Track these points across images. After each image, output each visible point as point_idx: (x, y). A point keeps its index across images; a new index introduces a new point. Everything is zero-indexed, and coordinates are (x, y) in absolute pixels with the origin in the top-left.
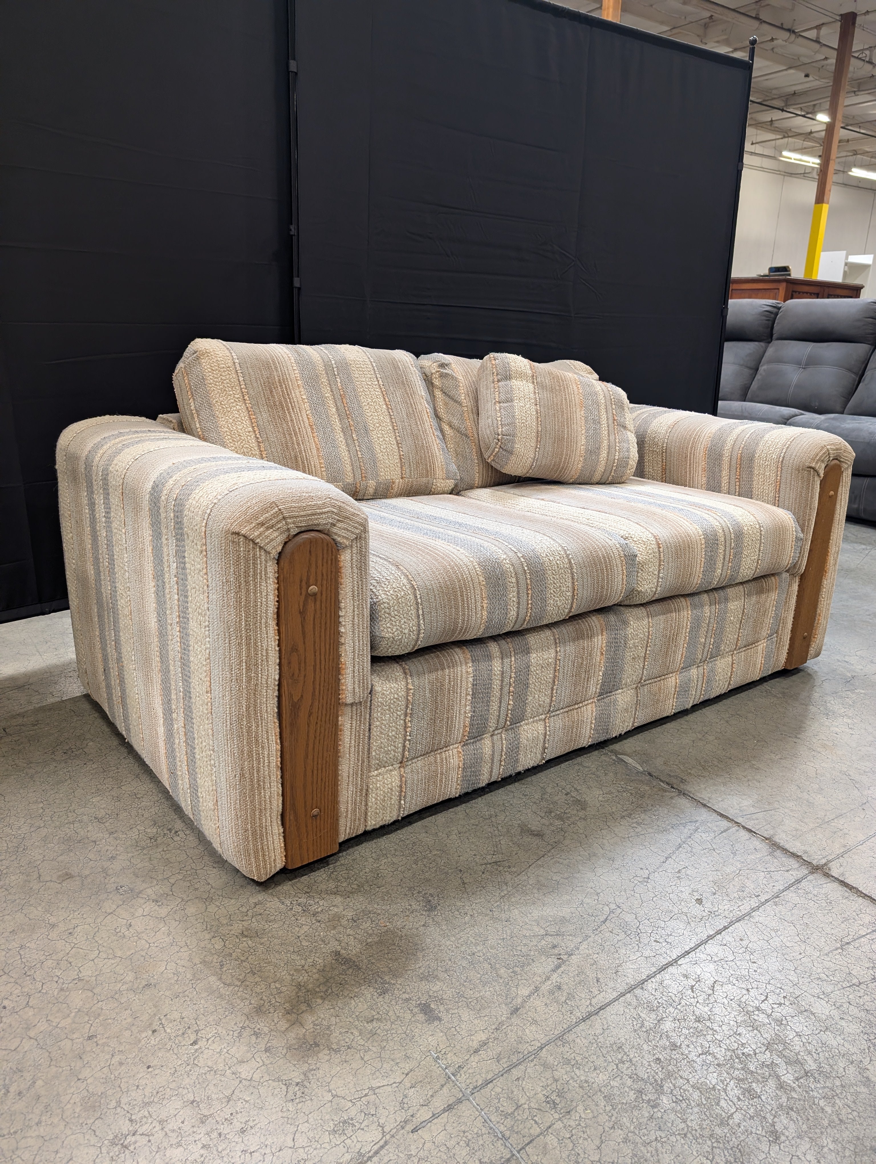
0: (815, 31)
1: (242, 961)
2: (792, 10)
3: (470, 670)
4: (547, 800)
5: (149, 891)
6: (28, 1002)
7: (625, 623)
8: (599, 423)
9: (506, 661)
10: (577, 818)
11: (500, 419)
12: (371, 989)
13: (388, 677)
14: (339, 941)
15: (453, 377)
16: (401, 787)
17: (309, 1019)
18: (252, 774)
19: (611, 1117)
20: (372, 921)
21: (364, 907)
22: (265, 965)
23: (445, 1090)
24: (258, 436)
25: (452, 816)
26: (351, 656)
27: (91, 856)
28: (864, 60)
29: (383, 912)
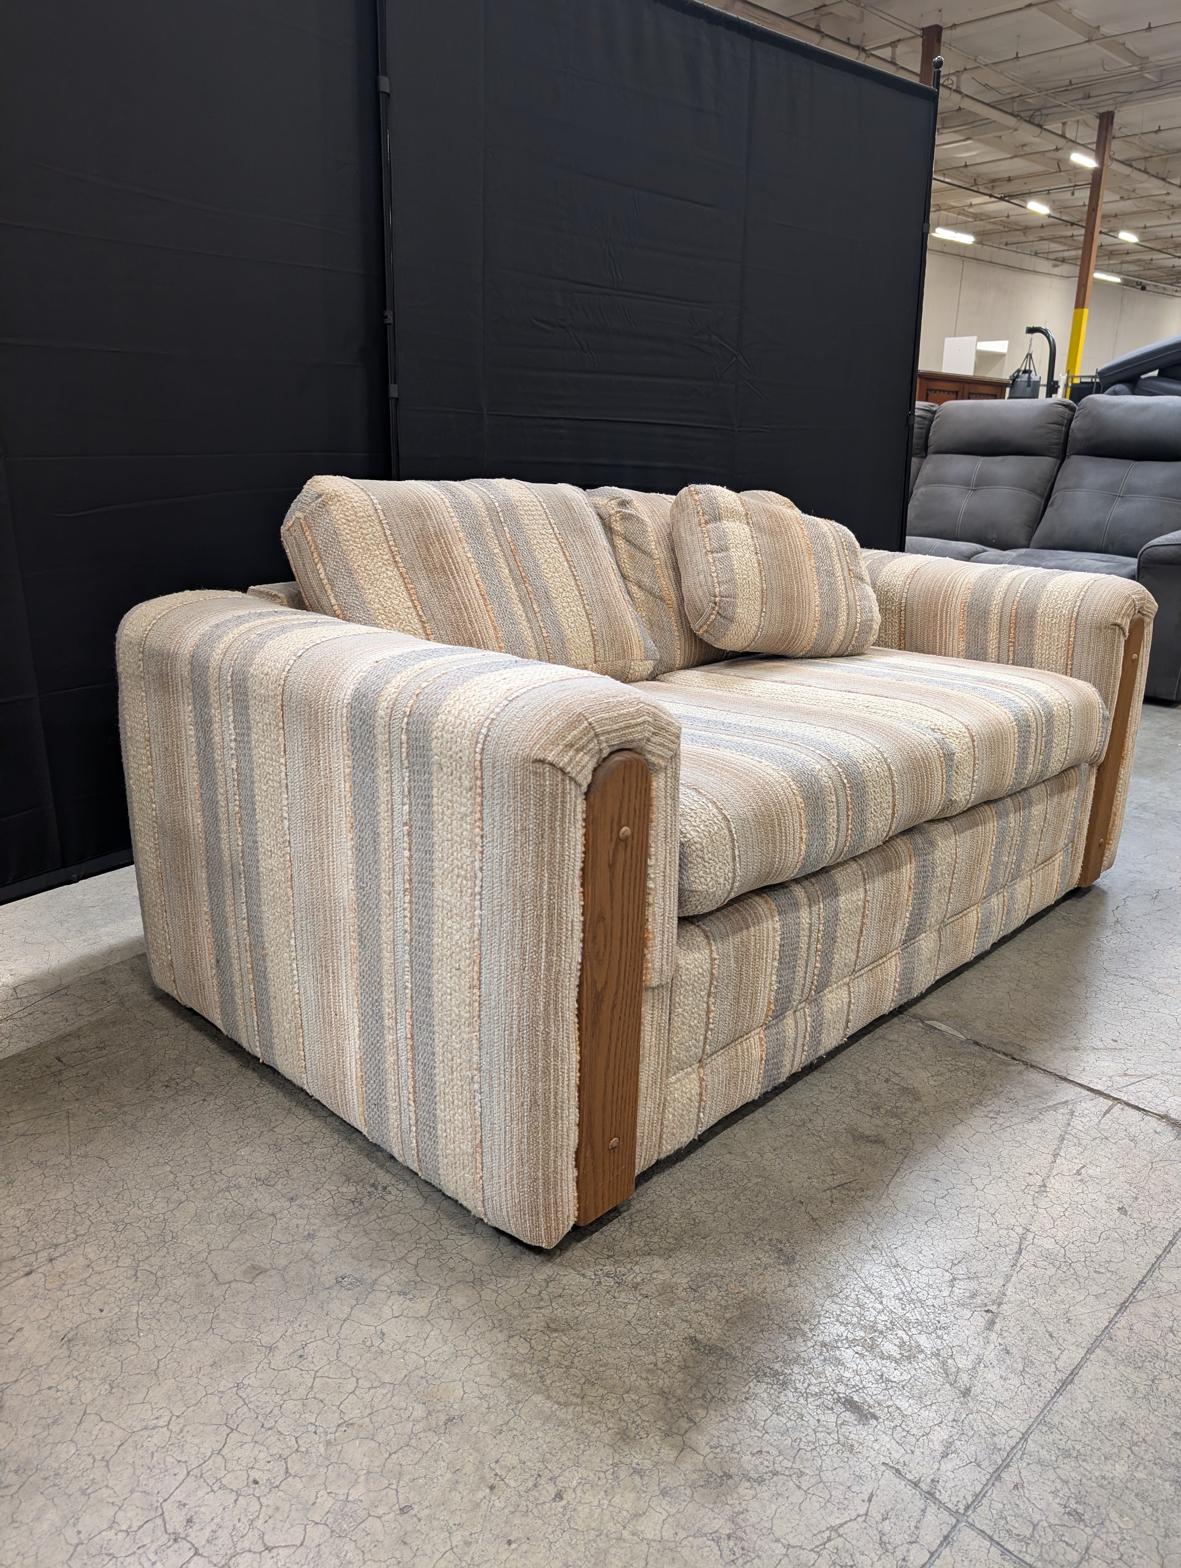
0: (889, 49)
1: (566, 1367)
2: (861, 21)
3: (777, 926)
4: (866, 1093)
5: (386, 1280)
6: (287, 1468)
7: (932, 844)
8: (834, 575)
9: (815, 908)
10: (916, 1113)
11: (715, 575)
12: (764, 1386)
13: (688, 945)
14: (687, 1321)
15: (638, 519)
16: (701, 1094)
17: (700, 1440)
18: (547, 1099)
19: (1157, 1521)
20: (718, 1288)
21: (698, 1269)
22: (601, 1369)
23: (929, 1517)
24: (421, 613)
25: (752, 1127)
26: (659, 921)
27: (278, 1237)
28: (950, 89)
29: (727, 1272)
